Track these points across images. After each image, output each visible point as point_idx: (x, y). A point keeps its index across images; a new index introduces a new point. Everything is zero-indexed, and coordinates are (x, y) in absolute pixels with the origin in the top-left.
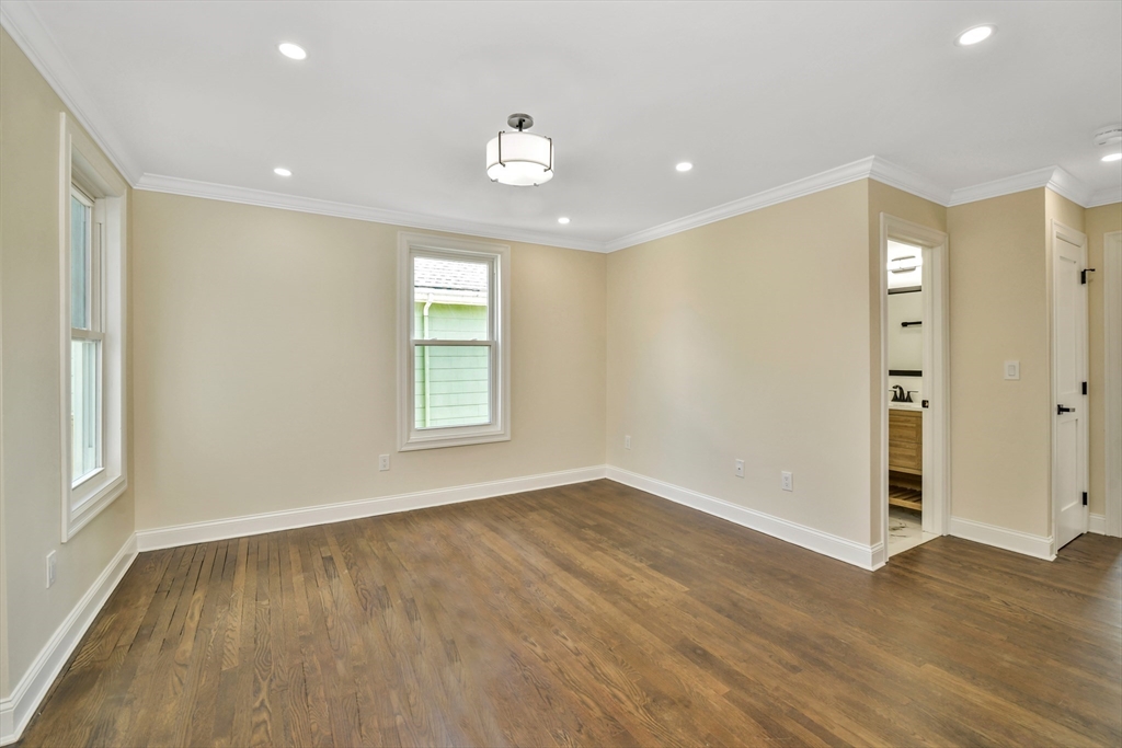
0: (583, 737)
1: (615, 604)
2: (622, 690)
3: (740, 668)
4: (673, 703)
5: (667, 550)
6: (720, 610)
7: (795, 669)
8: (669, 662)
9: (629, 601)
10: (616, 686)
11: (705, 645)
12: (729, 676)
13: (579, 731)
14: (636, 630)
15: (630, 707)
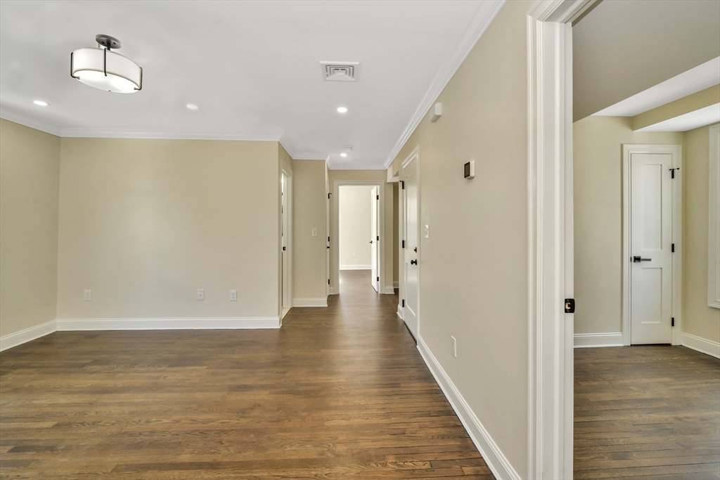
0: (227, 444)
1: (170, 392)
2: (224, 419)
3: (265, 383)
4: (252, 408)
5: (171, 355)
6: (233, 368)
7: (285, 372)
8: (232, 397)
9: (177, 386)
10: (218, 420)
11: (241, 383)
12: (264, 387)
13: (222, 444)
14: (199, 396)
15: (236, 421)
